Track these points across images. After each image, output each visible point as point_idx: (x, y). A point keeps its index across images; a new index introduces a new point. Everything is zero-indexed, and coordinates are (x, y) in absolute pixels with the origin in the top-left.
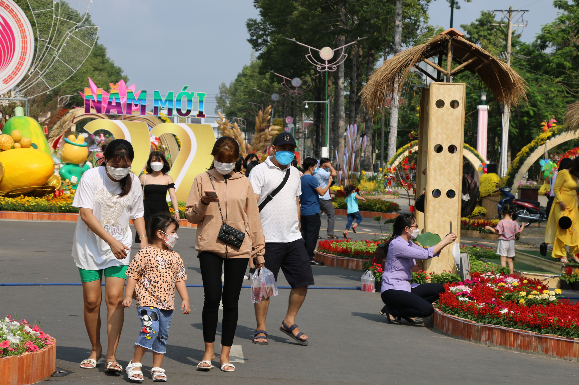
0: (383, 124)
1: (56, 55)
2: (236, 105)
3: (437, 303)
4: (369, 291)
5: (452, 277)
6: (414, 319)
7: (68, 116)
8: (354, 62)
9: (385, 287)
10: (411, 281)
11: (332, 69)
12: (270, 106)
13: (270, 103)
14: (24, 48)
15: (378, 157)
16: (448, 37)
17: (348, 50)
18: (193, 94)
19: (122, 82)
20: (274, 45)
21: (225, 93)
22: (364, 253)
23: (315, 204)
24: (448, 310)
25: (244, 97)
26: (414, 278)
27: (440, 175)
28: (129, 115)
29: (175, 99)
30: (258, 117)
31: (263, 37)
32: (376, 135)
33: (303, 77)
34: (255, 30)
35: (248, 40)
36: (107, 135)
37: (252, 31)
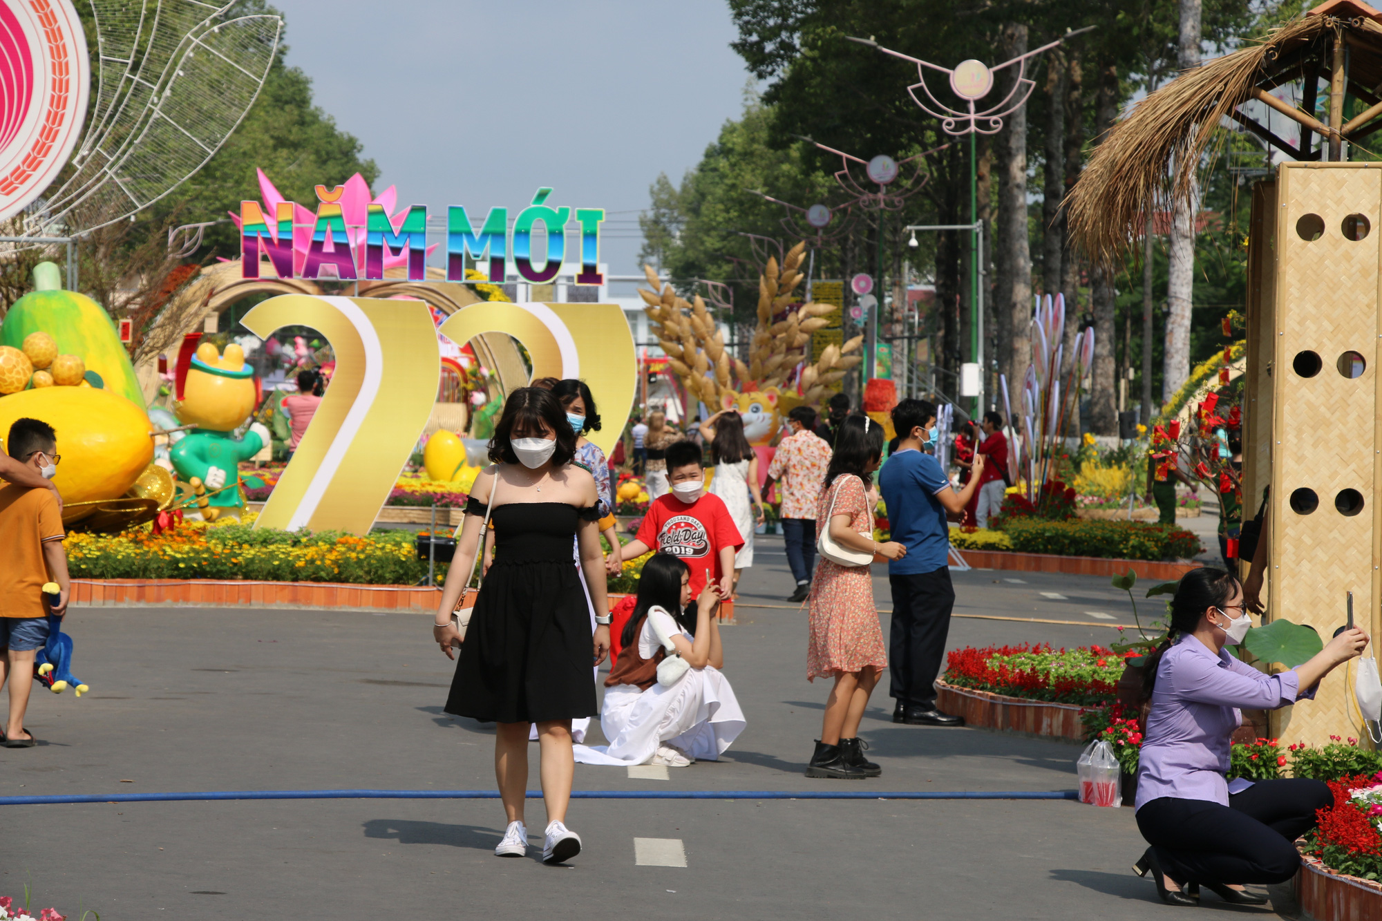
0: (1149, 290)
1: (156, 103)
2: (702, 243)
3: (1309, 839)
4: (1104, 802)
5: (1360, 759)
6: (1239, 888)
7: (195, 289)
8: (1057, 105)
9: (1149, 791)
10: (1229, 774)
11: (989, 128)
12: (801, 246)
13: (803, 234)
14: (60, 86)
15: (1136, 391)
16: (1332, 22)
17: (1039, 69)
18: (564, 212)
19: (357, 180)
20: (813, 60)
21: (668, 205)
22: (1088, 688)
23: (933, 539)
24: (1346, 860)
25: (725, 215)
26: (1240, 762)
27: (1315, 445)
28: (375, 282)
29: (510, 231)
30: (767, 279)
31: (779, 35)
32: (1129, 323)
33: (901, 153)
34: (755, 15)
35: (735, 46)
36: (315, 342)
37: (746, 18)
